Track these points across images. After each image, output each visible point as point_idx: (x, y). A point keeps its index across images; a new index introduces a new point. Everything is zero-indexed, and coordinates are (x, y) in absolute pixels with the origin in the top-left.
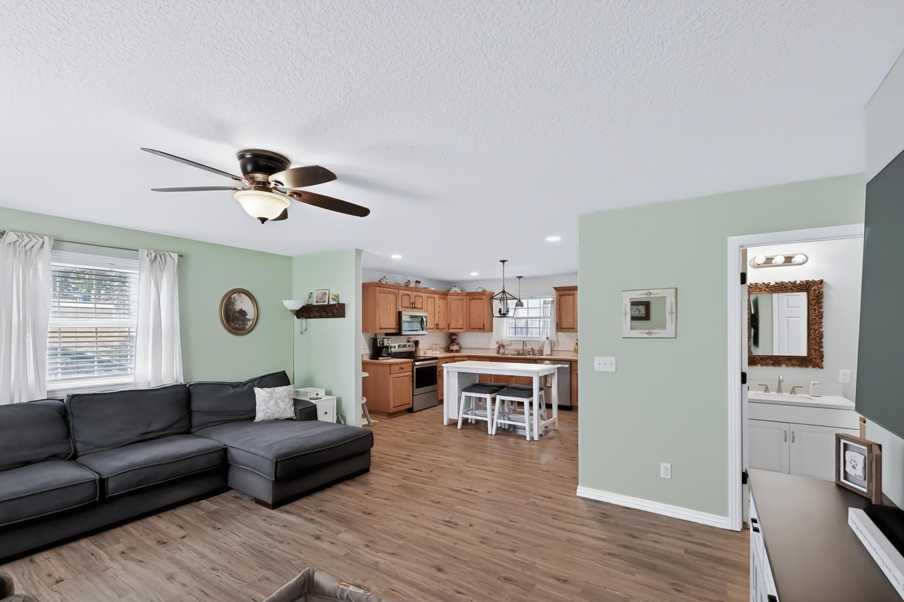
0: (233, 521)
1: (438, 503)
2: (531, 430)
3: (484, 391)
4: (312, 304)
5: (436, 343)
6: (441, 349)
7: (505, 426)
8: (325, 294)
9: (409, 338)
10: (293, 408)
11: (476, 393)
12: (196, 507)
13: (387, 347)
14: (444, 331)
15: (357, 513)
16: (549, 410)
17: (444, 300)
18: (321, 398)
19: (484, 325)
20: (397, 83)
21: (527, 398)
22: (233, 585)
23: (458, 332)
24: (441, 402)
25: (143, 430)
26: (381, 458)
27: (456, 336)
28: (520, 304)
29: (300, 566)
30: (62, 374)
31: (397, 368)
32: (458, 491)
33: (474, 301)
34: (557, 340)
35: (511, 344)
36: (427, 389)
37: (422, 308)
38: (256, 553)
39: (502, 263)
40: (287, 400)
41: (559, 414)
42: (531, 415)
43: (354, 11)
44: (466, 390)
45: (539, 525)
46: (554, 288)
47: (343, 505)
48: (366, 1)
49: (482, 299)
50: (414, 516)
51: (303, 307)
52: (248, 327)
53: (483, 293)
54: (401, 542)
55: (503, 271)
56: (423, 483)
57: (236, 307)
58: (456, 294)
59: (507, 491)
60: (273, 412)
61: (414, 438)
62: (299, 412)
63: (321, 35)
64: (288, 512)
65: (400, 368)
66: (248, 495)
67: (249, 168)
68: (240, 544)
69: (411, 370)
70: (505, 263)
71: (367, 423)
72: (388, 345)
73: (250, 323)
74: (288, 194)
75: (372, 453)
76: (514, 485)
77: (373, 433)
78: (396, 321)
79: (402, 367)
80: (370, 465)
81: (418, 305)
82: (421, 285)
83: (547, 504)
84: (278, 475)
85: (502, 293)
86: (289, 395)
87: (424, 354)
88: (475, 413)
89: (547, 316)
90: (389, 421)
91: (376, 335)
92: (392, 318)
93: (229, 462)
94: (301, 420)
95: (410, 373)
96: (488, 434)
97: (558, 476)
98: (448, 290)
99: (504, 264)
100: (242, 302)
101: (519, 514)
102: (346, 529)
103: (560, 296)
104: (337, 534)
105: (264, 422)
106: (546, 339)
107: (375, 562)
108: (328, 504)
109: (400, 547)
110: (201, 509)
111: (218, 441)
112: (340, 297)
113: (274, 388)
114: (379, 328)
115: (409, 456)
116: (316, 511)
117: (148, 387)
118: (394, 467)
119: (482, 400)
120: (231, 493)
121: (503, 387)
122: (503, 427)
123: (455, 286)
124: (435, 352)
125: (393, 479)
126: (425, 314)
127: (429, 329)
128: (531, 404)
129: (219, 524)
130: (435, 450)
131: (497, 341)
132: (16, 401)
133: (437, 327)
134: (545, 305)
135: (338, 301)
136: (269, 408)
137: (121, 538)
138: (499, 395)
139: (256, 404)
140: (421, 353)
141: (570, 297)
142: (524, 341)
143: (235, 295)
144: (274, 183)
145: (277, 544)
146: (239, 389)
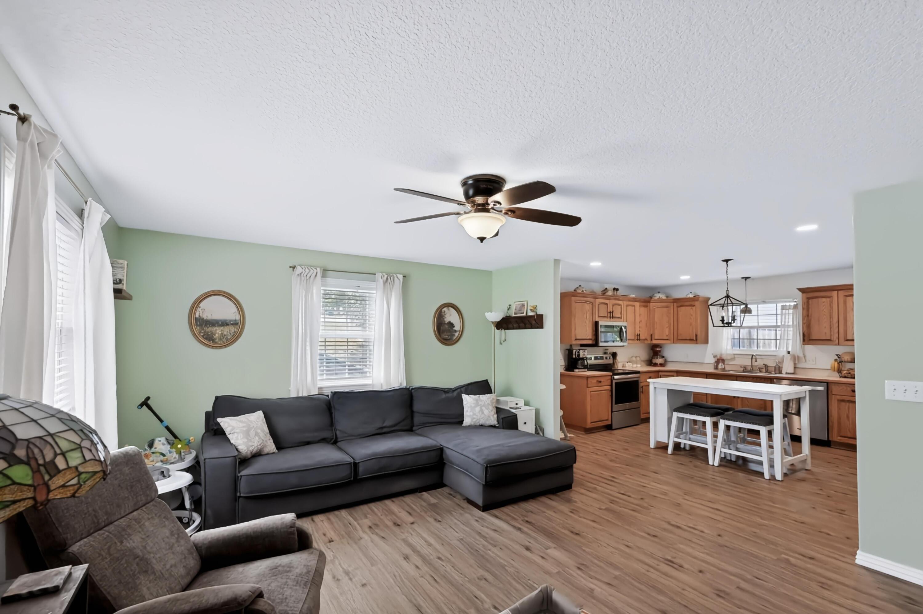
0: (451, 517)
1: (654, 536)
2: (772, 466)
3: (702, 413)
4: (511, 315)
5: (635, 355)
6: (642, 362)
7: (731, 458)
8: (523, 305)
9: (606, 350)
10: (496, 416)
11: (692, 414)
12: (420, 498)
13: (583, 359)
14: (646, 342)
15: (563, 531)
16: (797, 444)
17: (646, 309)
18: (520, 408)
19: (696, 336)
20: (629, 80)
21: (764, 426)
22: (456, 577)
23: (663, 344)
24: (647, 420)
25: (379, 425)
26: (582, 476)
27: (661, 347)
28: (747, 311)
29: (514, 574)
30: (327, 374)
31: (594, 381)
32: (678, 527)
33: (683, 308)
34: (804, 354)
35: (733, 359)
36: (627, 406)
37: (621, 318)
38: (472, 551)
39: (725, 263)
40: (490, 407)
41: (812, 449)
42: (771, 447)
43: (596, 16)
44: (678, 410)
45: (800, 592)
46: (797, 289)
47: (549, 519)
48: (610, 2)
49: (694, 306)
50: (628, 546)
51: (503, 319)
52: (455, 338)
53: (696, 298)
54: (617, 573)
55: (727, 272)
56: (633, 510)
57: (445, 319)
58: (660, 301)
59: (746, 538)
60: (478, 418)
61: (616, 458)
62: (501, 420)
63: (557, 50)
64: (496, 517)
65: (597, 381)
66: (461, 494)
67: (471, 192)
68: (458, 540)
69: (610, 384)
70: (729, 262)
71: (563, 436)
72: (584, 356)
73: (457, 334)
74: (503, 212)
75: (575, 470)
76: (755, 533)
77: (576, 449)
78: (593, 331)
79: (600, 380)
80: (572, 482)
81: (617, 314)
82: (620, 293)
83: (809, 566)
84: (488, 480)
85: (725, 298)
86: (492, 403)
87: (623, 366)
88: (690, 438)
89: (787, 324)
90: (586, 436)
91: (571, 346)
92: (588, 328)
93: (444, 461)
94: (503, 428)
95: (608, 388)
96: (708, 464)
97: (820, 532)
98: (650, 297)
99: (727, 264)
100: (451, 315)
101: (767, 571)
102: (555, 546)
103: (808, 299)
104: (547, 549)
105: (470, 427)
106: (785, 353)
107: (590, 588)
108: (534, 515)
109: (616, 578)
110: (424, 501)
111: (436, 441)
112: (538, 307)
113: (478, 396)
114: (574, 339)
115: (613, 477)
116: (522, 520)
117: (382, 388)
118: (599, 488)
119: (698, 423)
120: (445, 490)
121: (727, 410)
122: (729, 458)
123: (659, 292)
124: (635, 366)
125: (598, 500)
126: (625, 324)
127: (629, 339)
128: (770, 433)
129: (440, 517)
130: (643, 475)
131: (715, 355)
132: (300, 395)
133: (638, 338)
134: (784, 311)
135: (537, 313)
136: (474, 414)
137: (368, 514)
138: (724, 419)
139: (463, 409)
140: (619, 366)
141: (824, 300)
142: (753, 355)
143: (445, 309)
144: (493, 203)
145: (490, 547)
146: (450, 395)
